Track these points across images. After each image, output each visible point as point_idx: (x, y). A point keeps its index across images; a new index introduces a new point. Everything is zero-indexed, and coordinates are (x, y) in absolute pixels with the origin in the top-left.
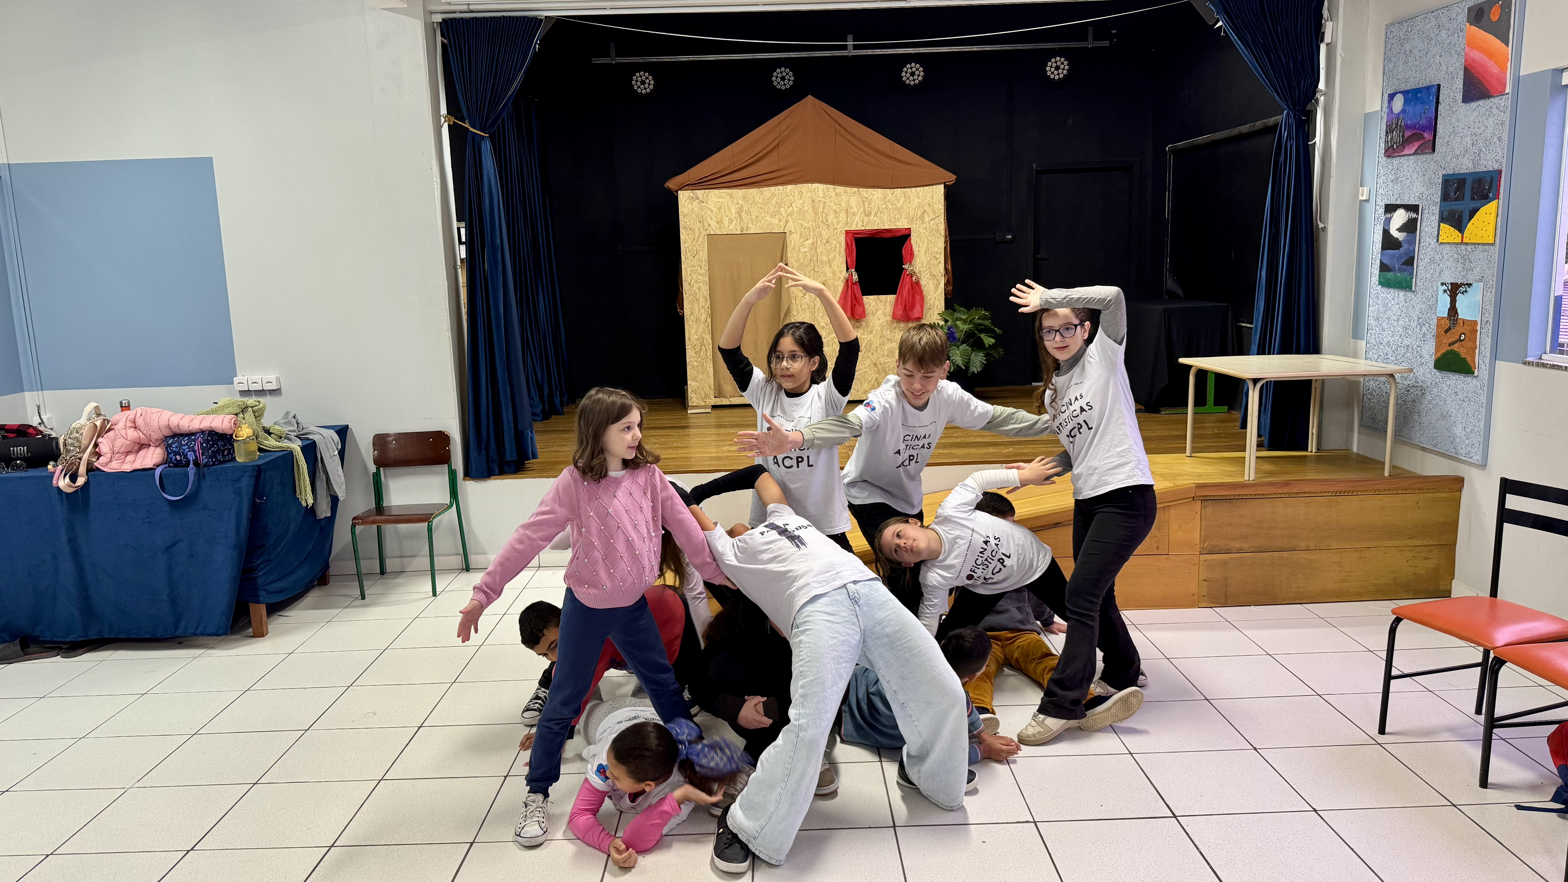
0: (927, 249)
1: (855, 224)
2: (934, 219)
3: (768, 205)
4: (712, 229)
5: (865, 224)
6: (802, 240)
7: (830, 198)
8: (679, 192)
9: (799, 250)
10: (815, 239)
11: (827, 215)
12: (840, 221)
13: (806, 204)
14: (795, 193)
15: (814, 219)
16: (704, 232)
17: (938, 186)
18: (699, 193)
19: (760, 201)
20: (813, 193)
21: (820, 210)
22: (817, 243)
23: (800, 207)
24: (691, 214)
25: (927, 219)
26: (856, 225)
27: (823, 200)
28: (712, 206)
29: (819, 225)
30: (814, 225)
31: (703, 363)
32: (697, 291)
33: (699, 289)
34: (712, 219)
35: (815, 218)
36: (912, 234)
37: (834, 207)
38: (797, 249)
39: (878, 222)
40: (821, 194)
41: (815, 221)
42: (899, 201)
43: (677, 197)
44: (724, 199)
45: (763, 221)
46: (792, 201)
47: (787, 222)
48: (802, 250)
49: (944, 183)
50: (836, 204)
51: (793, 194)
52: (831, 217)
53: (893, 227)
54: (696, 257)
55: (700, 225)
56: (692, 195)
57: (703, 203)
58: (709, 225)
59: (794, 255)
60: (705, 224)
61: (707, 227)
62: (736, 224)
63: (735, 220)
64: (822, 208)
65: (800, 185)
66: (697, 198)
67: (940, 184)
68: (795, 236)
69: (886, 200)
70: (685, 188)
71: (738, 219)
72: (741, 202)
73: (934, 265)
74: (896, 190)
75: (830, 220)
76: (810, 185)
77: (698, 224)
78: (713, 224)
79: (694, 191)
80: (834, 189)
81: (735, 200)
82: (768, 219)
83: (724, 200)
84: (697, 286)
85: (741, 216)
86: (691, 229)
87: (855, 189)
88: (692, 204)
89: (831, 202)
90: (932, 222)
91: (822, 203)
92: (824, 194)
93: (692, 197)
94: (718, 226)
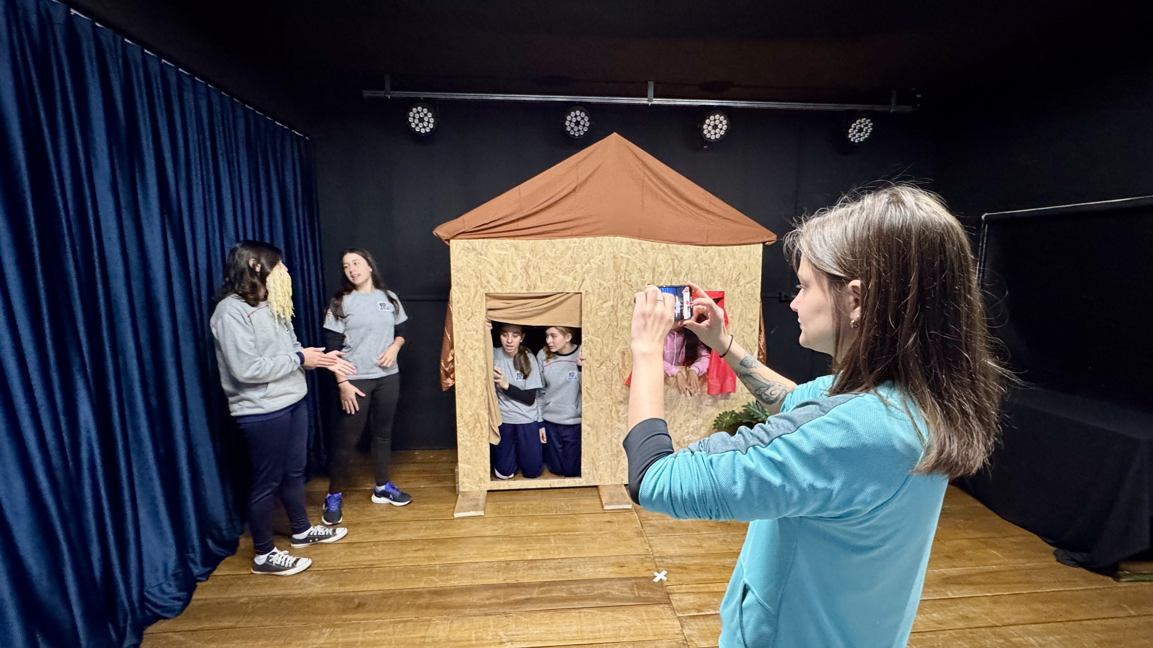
0: (741, 315)
2: (750, 282)
3: (562, 260)
4: (492, 287)
6: (600, 301)
7: (634, 254)
8: (452, 241)
9: (597, 312)
10: (616, 303)
11: (631, 274)
13: (605, 261)
14: (593, 247)
15: (615, 278)
16: (482, 290)
17: (757, 245)
18: (477, 243)
19: (552, 255)
20: (615, 248)
21: (623, 268)
22: (617, 305)
23: (600, 263)
24: (466, 268)
25: (742, 282)
27: (627, 256)
28: (492, 260)
29: (620, 286)
30: (615, 285)
31: (477, 442)
32: (472, 359)
33: (475, 357)
34: (491, 274)
35: (617, 277)
36: (725, 298)
37: (640, 265)
38: (593, 312)
40: (624, 249)
41: (616, 280)
42: (712, 260)
43: (448, 247)
44: (507, 250)
45: (555, 279)
46: (590, 256)
47: (583, 280)
48: (600, 314)
49: (764, 243)
50: (641, 262)
51: (591, 248)
52: (635, 276)
54: (471, 320)
55: (477, 282)
56: (467, 245)
57: (481, 255)
58: (488, 282)
59: (591, 320)
60: (483, 280)
61: (486, 284)
62: (521, 282)
63: (520, 277)
64: (625, 266)
65: (599, 238)
66: (474, 249)
67: (759, 243)
68: (591, 297)
69: (699, 259)
70: (459, 237)
71: (524, 275)
72: (528, 255)
73: (748, 334)
74: (710, 247)
75: (633, 280)
76: (612, 238)
77: (475, 280)
78: (494, 280)
79: (470, 241)
80: (640, 244)
81: (521, 253)
82: (561, 276)
83: (507, 253)
84: (472, 354)
85: (527, 273)
86: (465, 286)
87: (664, 245)
88: (467, 256)
89: (636, 258)
90: (748, 285)
91: (625, 260)
92: (628, 248)
93: (468, 248)
94: (500, 283)
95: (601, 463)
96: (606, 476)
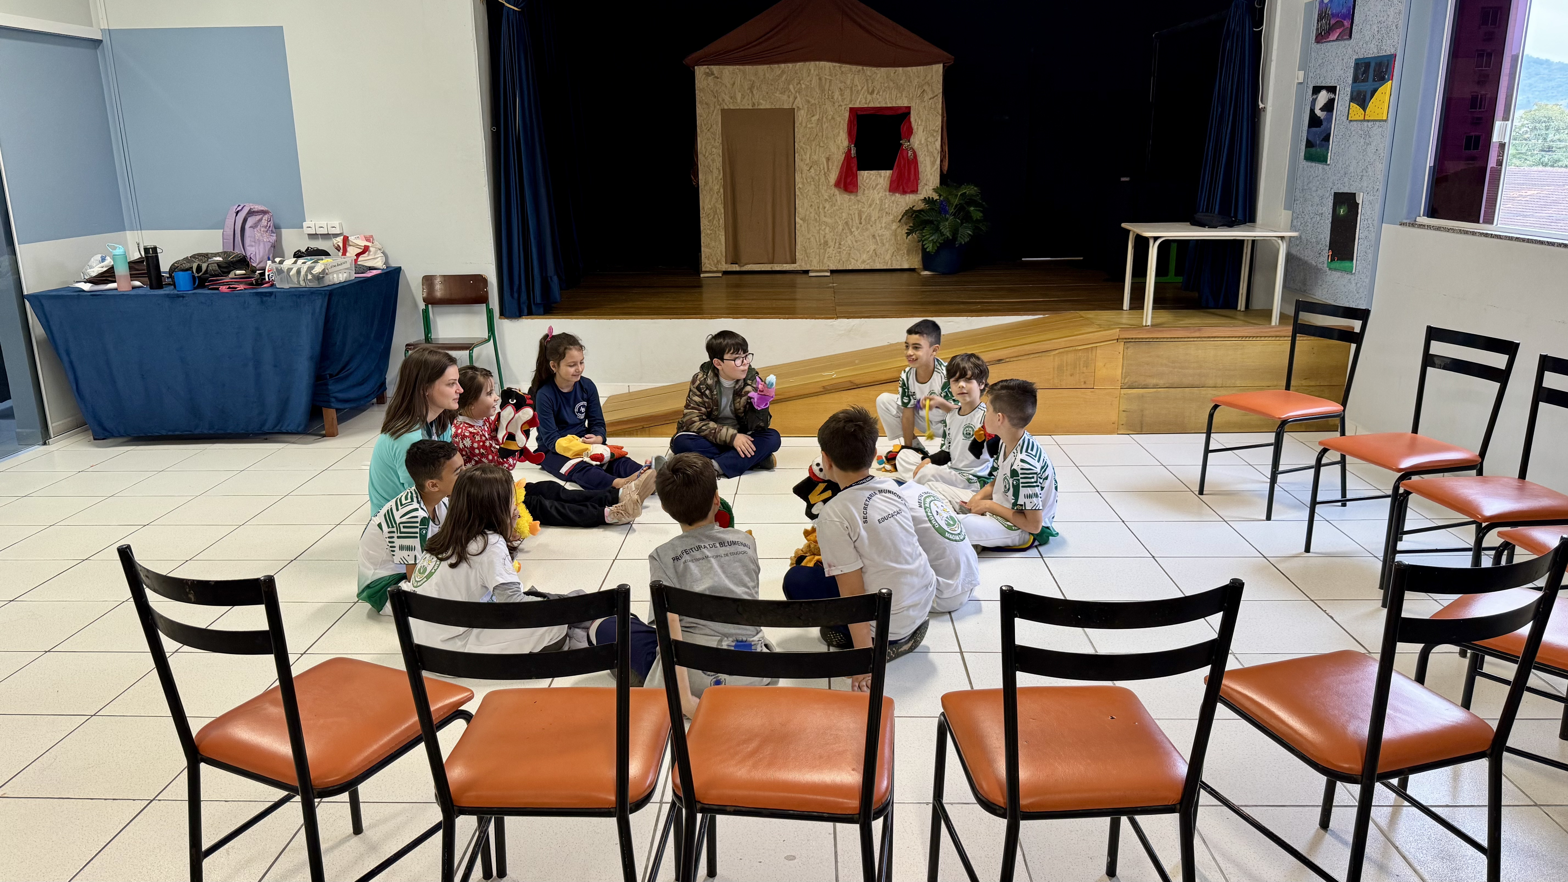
0: (925, 127)
1: (858, 102)
2: (933, 98)
3: (778, 82)
4: (726, 104)
5: (868, 102)
6: (809, 116)
7: (836, 76)
8: (696, 68)
9: (806, 125)
10: (821, 115)
11: (833, 93)
12: (845, 99)
13: (813, 82)
14: (803, 71)
15: (820, 96)
16: (718, 107)
17: (938, 65)
18: (715, 69)
19: (771, 77)
20: (820, 71)
21: (827, 87)
22: (822, 119)
23: (808, 84)
24: (706, 89)
25: (926, 98)
26: (860, 102)
27: (830, 78)
28: (726, 82)
29: (825, 102)
30: (820, 101)
31: (715, 230)
32: (711, 163)
33: (713, 160)
34: (725, 94)
35: (822, 96)
36: (912, 112)
37: (840, 85)
38: (804, 125)
39: (879, 100)
40: (827, 72)
41: (822, 98)
42: (900, 79)
43: (694, 72)
45: (773, 97)
46: (801, 78)
47: (796, 98)
48: (809, 126)
49: (943, 63)
50: (841, 82)
51: (801, 71)
52: (837, 95)
53: (894, 105)
54: (711, 130)
55: (715, 100)
56: (707, 70)
57: (718, 78)
58: (723, 100)
59: (802, 130)
60: (719, 99)
61: (722, 102)
62: (748, 100)
63: (747, 96)
65: (808, 63)
66: (713, 74)
67: (939, 63)
68: (802, 112)
69: (888, 78)
70: (701, 63)
71: (750, 94)
72: (753, 78)
73: (931, 143)
74: (898, 69)
75: (835, 98)
76: (817, 63)
77: (713, 99)
78: (727, 98)
79: (709, 67)
80: (840, 67)
81: (747, 76)
82: (778, 95)
83: (737, 76)
84: (711, 158)
85: (752, 92)
86: (707, 104)
87: (860, 68)
88: (707, 80)
89: (836, 79)
90: (931, 101)
91: (828, 81)
92: (830, 72)
93: (708, 73)
94: (731, 101)
95: (812, 251)
96: (815, 262)
